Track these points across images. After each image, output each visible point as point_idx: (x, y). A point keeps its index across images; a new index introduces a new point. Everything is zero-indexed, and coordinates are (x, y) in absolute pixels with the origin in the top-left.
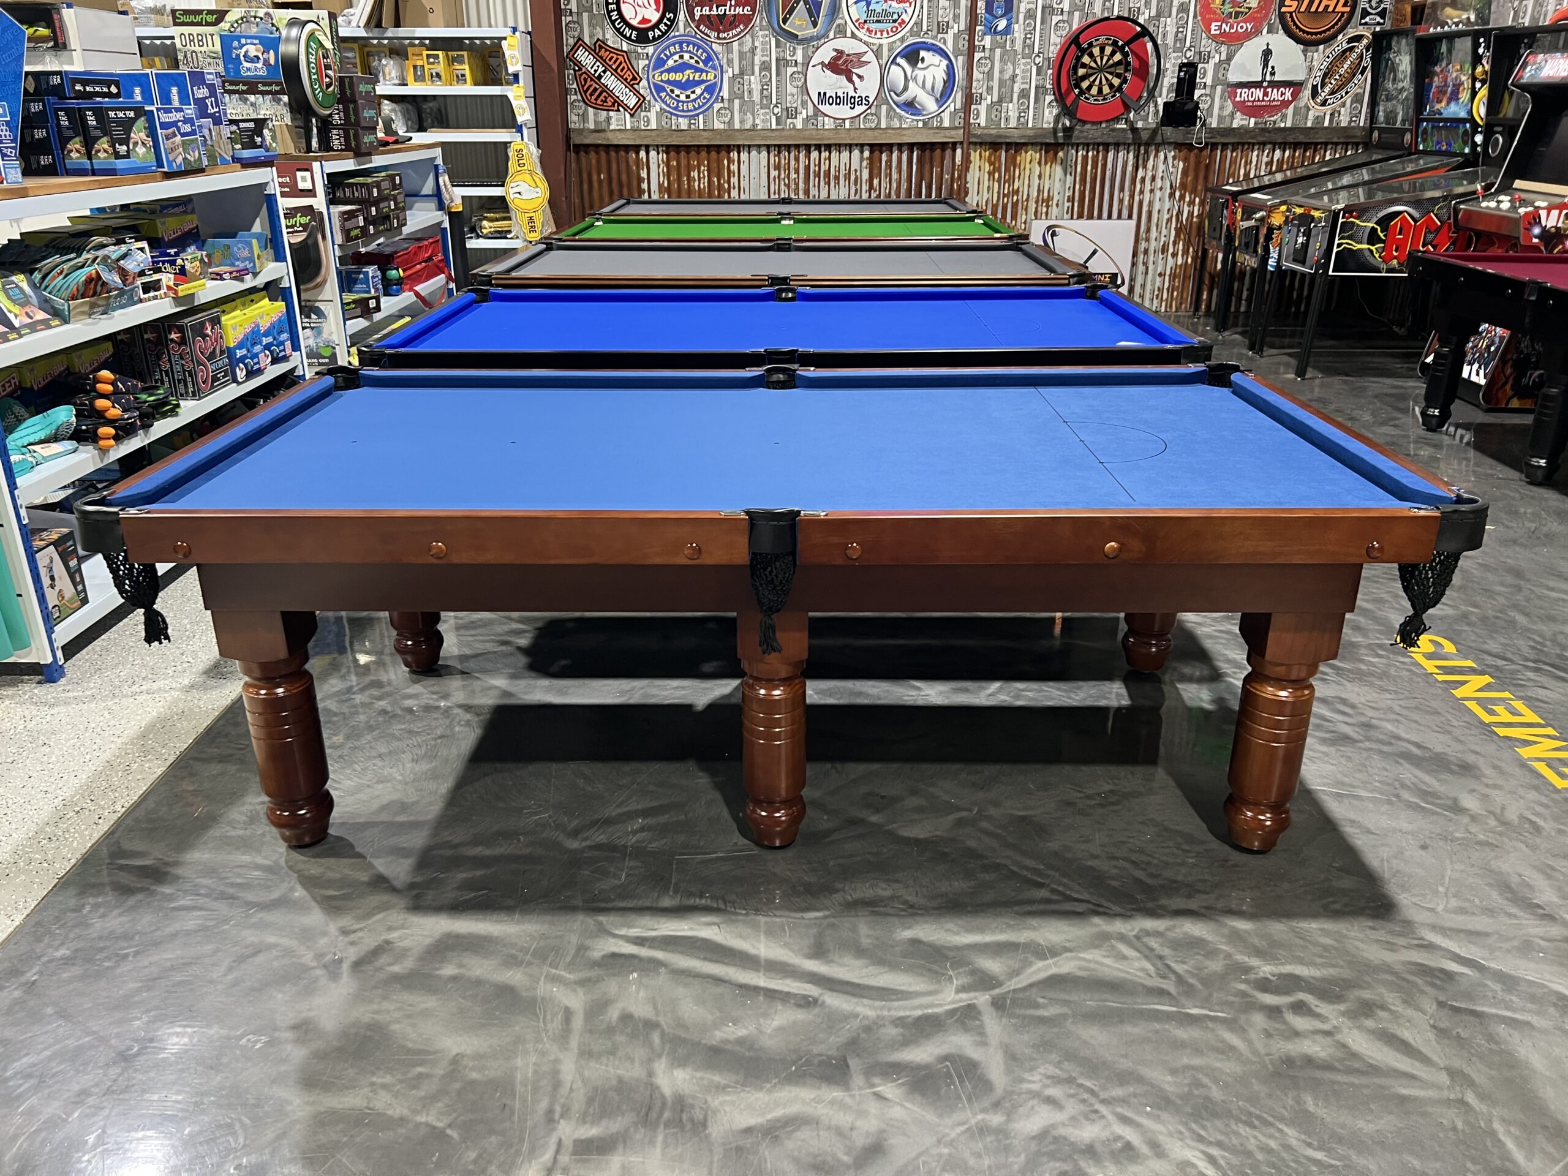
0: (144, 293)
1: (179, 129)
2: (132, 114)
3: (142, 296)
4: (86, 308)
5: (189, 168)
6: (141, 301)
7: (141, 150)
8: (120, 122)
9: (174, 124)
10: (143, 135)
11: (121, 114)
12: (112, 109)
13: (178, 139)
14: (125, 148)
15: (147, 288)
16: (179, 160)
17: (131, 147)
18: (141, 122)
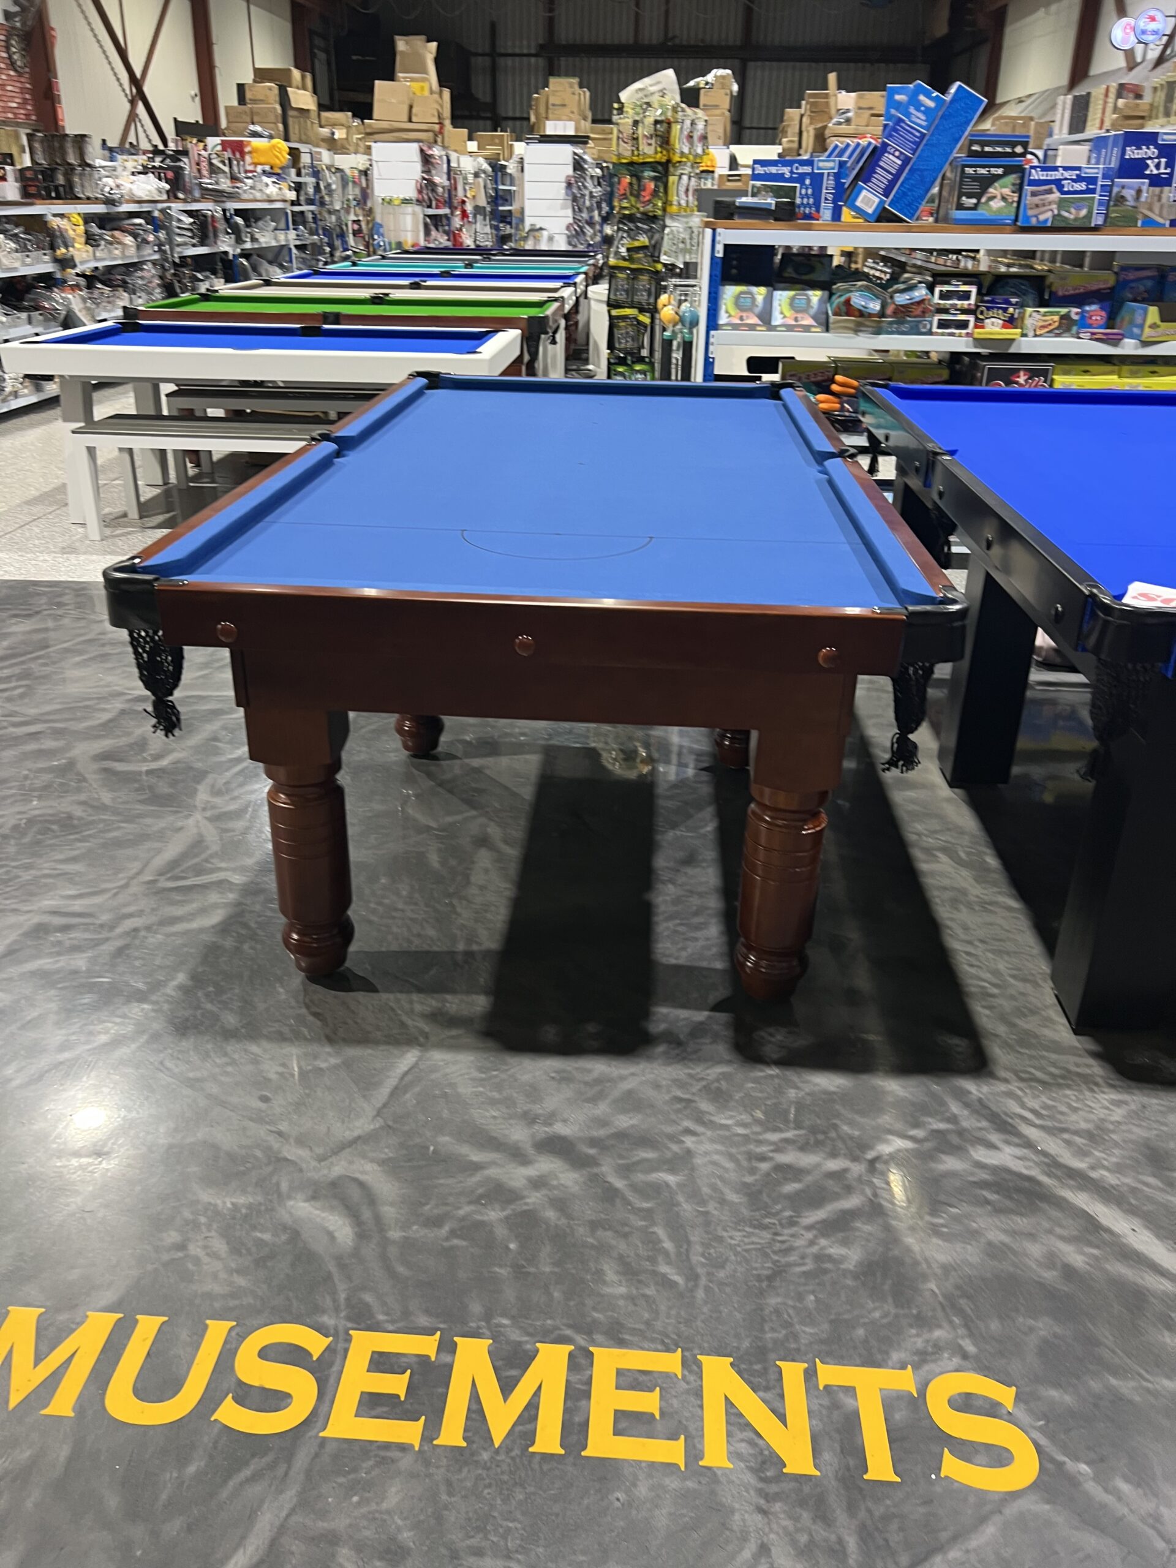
0: (939, 327)
1: (1060, 188)
2: (1000, 171)
3: (935, 330)
4: (851, 325)
5: (1063, 225)
6: (930, 333)
7: (996, 204)
8: (976, 178)
9: (1058, 183)
10: (1006, 191)
11: (983, 171)
12: (970, 166)
13: (1056, 195)
14: (974, 201)
15: (943, 324)
16: (1049, 215)
17: (983, 200)
18: (1012, 178)
